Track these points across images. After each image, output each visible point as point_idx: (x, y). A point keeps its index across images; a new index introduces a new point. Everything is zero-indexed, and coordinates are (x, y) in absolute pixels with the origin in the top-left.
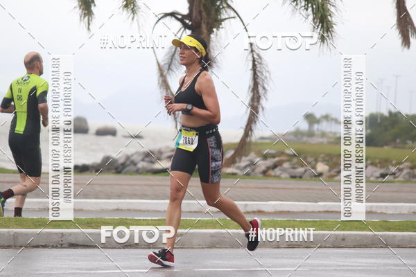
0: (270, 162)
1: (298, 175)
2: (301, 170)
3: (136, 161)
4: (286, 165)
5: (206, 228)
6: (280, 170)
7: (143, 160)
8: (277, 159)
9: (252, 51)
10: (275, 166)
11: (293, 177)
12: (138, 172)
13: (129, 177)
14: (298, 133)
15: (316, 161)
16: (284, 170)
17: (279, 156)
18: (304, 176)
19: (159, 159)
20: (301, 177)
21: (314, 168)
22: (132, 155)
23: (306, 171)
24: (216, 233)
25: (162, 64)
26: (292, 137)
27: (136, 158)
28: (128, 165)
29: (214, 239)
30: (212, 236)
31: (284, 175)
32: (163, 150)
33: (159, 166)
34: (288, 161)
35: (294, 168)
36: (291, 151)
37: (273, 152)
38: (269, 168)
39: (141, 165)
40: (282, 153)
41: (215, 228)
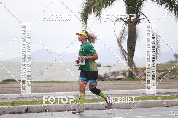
0: (161, 74)
1: (173, 78)
2: (174, 76)
3: (109, 76)
4: (168, 75)
7: (112, 75)
8: (164, 72)
10: (163, 75)
11: (171, 79)
12: (110, 80)
13: (107, 82)
14: (171, 62)
16: (167, 77)
17: (165, 71)
18: (175, 79)
19: (118, 75)
20: (174, 79)
22: (108, 74)
23: (176, 76)
24: (143, 102)
25: (118, 38)
26: (169, 64)
27: (109, 75)
28: (106, 78)
30: (142, 103)
31: (167, 79)
32: (119, 71)
33: (118, 77)
35: (171, 76)
36: (169, 69)
37: (162, 70)
38: (161, 76)
39: (111, 77)
40: (166, 70)
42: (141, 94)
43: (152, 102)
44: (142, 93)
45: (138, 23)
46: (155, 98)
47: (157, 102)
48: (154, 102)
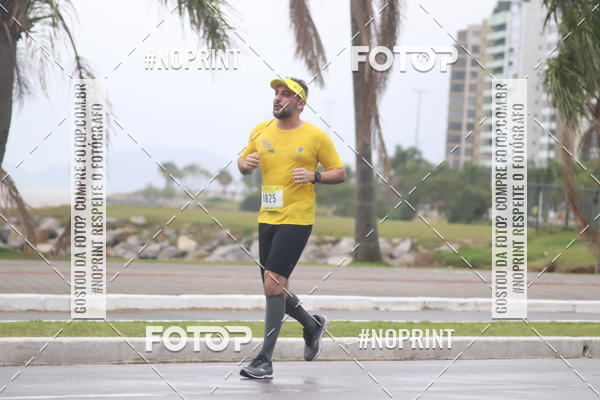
1: (150, 254)
2: (154, 247)
4: (132, 240)
5: (10, 335)
6: (124, 248)
8: (118, 231)
9: (79, 67)
10: (115, 242)
11: (143, 258)
14: (150, 193)
15: (178, 233)
16: (129, 248)
17: (122, 227)
18: (160, 257)
20: (154, 258)
21: (174, 244)
23: (162, 249)
24: (26, 343)
26: (141, 199)
29: (23, 351)
30: (20, 347)
31: (129, 255)
34: (135, 234)
35: (143, 245)
36: (140, 220)
37: (112, 220)
40: (126, 223)
41: (25, 335)
42: (21, 312)
43: (60, 343)
44: (24, 308)
45: (23, 34)
46: (75, 329)
47: (80, 343)
48: (69, 344)
